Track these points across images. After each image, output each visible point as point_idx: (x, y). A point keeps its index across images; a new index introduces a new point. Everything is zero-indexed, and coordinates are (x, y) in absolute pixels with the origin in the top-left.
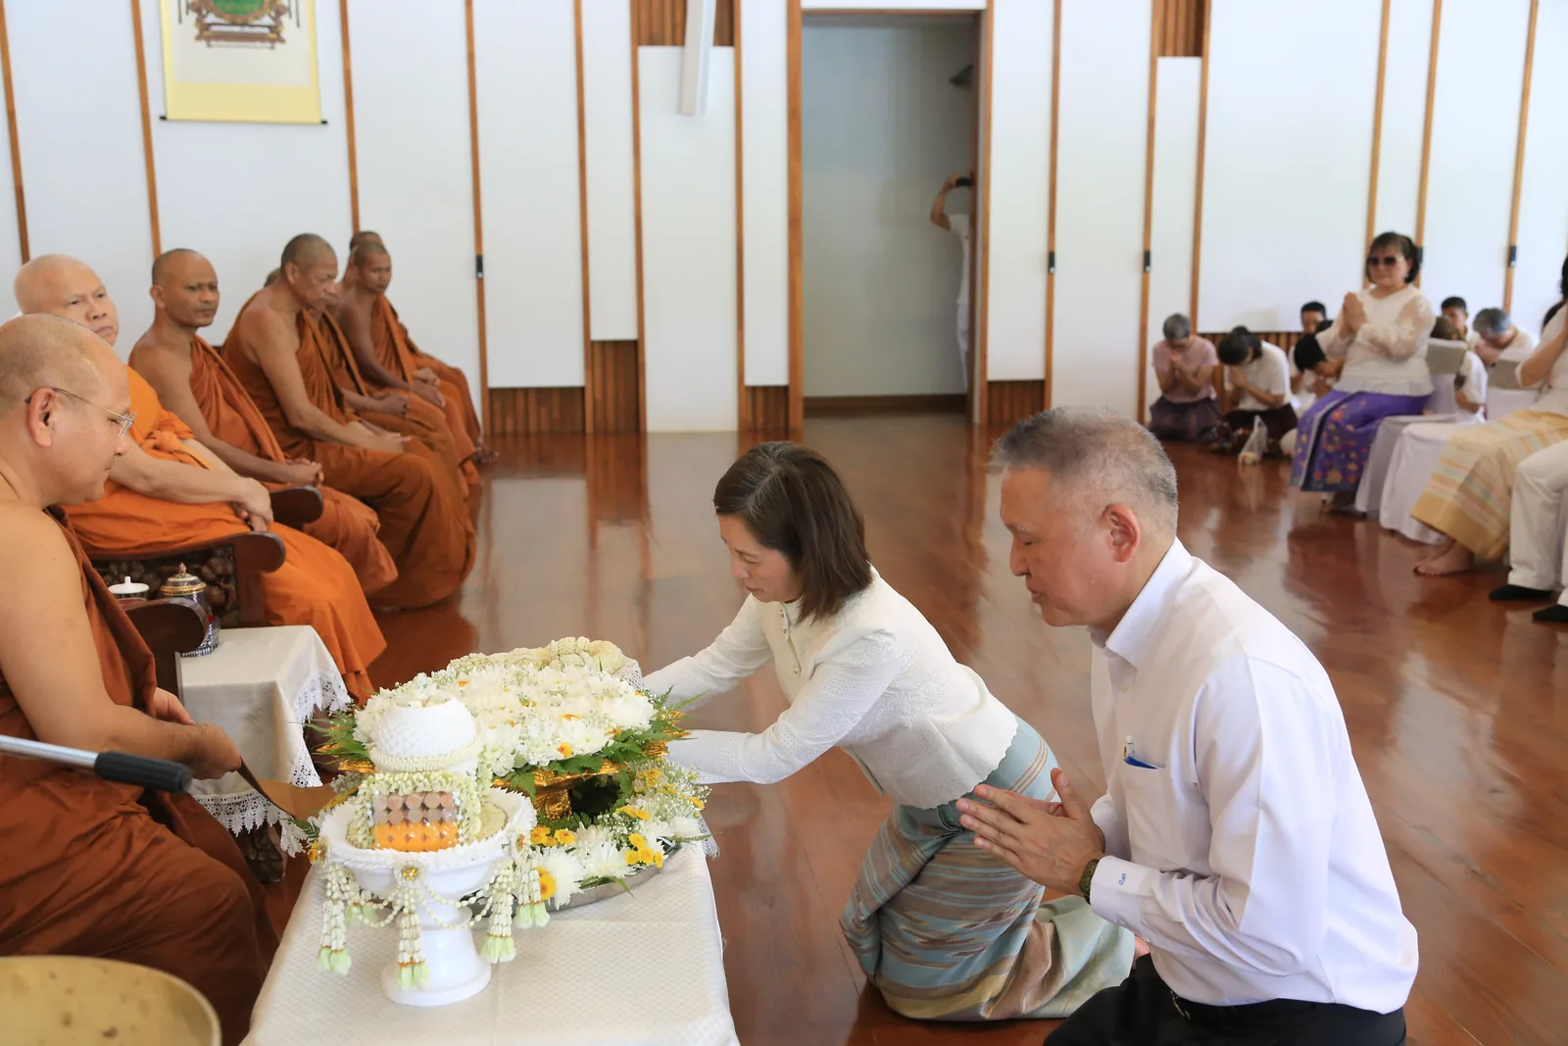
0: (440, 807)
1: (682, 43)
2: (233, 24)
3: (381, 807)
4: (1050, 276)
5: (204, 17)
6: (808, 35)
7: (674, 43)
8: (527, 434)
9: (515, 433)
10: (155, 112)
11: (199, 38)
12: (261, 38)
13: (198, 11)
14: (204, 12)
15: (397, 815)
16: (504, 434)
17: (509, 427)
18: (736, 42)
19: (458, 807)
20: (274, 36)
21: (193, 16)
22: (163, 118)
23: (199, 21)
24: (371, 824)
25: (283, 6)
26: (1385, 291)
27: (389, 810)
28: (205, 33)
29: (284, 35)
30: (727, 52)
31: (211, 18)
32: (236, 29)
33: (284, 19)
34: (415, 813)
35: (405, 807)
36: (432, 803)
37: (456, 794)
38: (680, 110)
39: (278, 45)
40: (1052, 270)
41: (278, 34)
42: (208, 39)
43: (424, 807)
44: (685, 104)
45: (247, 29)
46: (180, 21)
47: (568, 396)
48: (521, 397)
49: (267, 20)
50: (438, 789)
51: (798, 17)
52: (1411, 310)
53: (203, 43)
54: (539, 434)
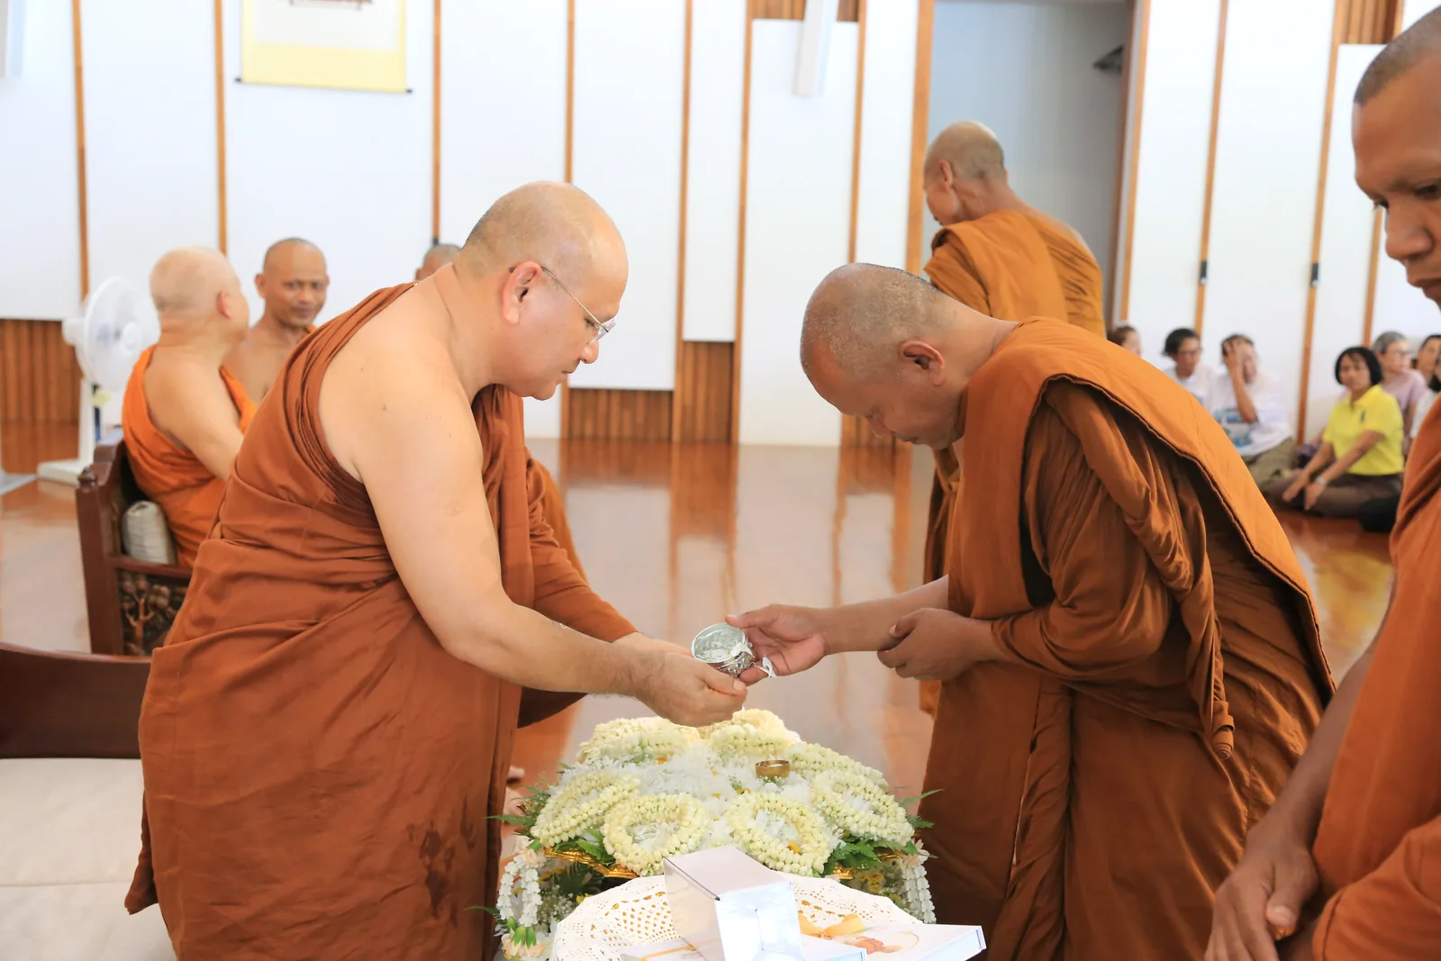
1: (802, 17)
4: (1201, 288)
7: (792, 17)
8: (607, 439)
9: (595, 438)
10: (229, 74)
16: (582, 438)
17: (589, 431)
18: (861, 15)
22: (238, 80)
30: (851, 28)
38: (795, 91)
39: (366, 5)
40: (1203, 281)
44: (800, 84)
47: (655, 400)
48: (603, 398)
54: (621, 440)
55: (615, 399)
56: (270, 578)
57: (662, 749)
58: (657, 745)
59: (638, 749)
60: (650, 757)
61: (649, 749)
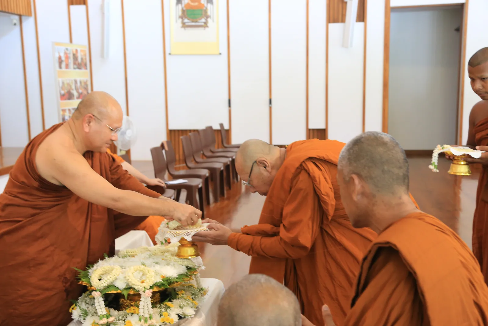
1: (344, 22)
2: (193, 22)
6: (393, 15)
7: (341, 22)
10: (167, 52)
11: (182, 27)
12: (201, 26)
14: (184, 18)
18: (365, 20)
20: (205, 25)
21: (180, 20)
22: (170, 54)
23: (183, 20)
25: (208, 15)
28: (184, 26)
29: (209, 24)
30: (361, 24)
31: (186, 20)
32: (193, 24)
33: (209, 20)
38: (343, 46)
39: (207, 29)
41: (207, 25)
44: (345, 43)
45: (197, 24)
46: (176, 22)
49: (203, 20)
51: (389, 10)
53: (183, 29)
56: (18, 206)
57: (133, 253)
58: (132, 252)
59: (126, 254)
60: (129, 256)
61: (129, 254)
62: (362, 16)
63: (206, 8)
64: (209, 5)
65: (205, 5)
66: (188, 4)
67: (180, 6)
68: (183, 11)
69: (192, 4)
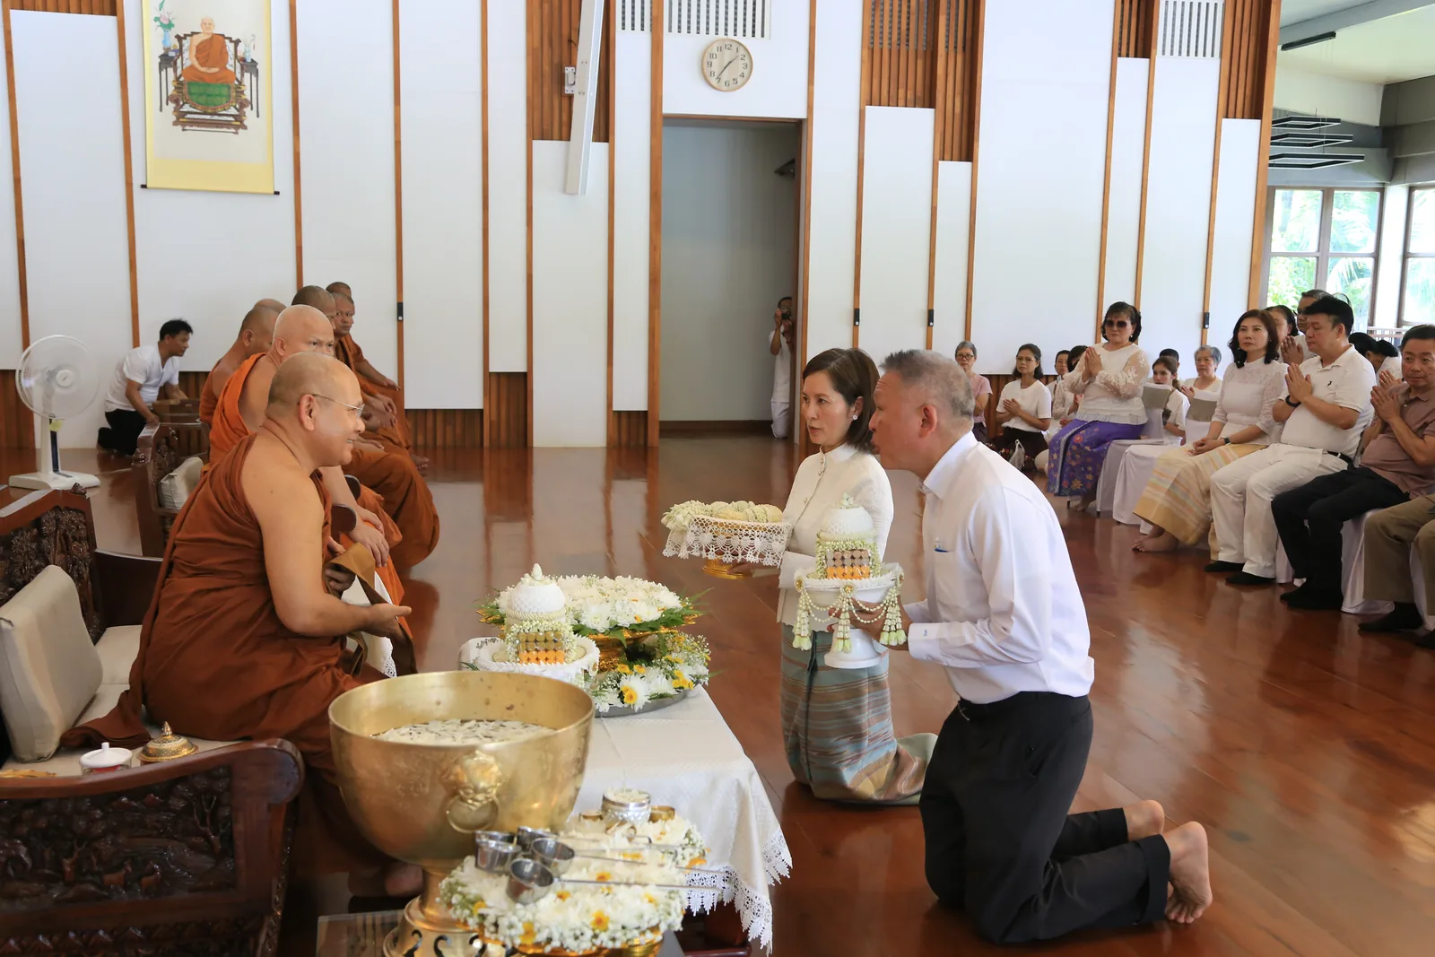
0: (861, 558)
1: (569, 140)
2: (205, 113)
3: (830, 557)
4: (854, 328)
5: (182, 107)
6: (668, 133)
7: (561, 139)
8: (435, 447)
9: (425, 446)
10: (137, 182)
11: (175, 124)
12: (227, 125)
13: (176, 101)
14: (181, 103)
15: (839, 562)
18: (611, 139)
19: (869, 558)
20: (238, 123)
21: (172, 106)
22: (144, 186)
23: (175, 110)
24: (825, 567)
25: (246, 100)
26: (1114, 345)
27: (834, 559)
28: (181, 120)
29: (245, 123)
30: (604, 146)
31: (186, 108)
32: (208, 117)
33: (247, 110)
34: (848, 561)
35: (843, 558)
36: (857, 554)
37: (869, 551)
38: (564, 191)
39: (241, 131)
40: (857, 322)
41: (241, 122)
42: (184, 124)
43: (853, 558)
44: (569, 185)
45: (216, 118)
46: (161, 110)
47: (470, 417)
48: (430, 417)
49: (233, 111)
50: (859, 548)
51: (659, 120)
52: (1134, 361)
53: (179, 128)
54: (444, 448)
55: (439, 418)
62: (604, 131)
63: (240, 83)
64: (247, 75)
65: (238, 76)
66: (192, 67)
67: (170, 70)
68: (179, 85)
69: (203, 69)
